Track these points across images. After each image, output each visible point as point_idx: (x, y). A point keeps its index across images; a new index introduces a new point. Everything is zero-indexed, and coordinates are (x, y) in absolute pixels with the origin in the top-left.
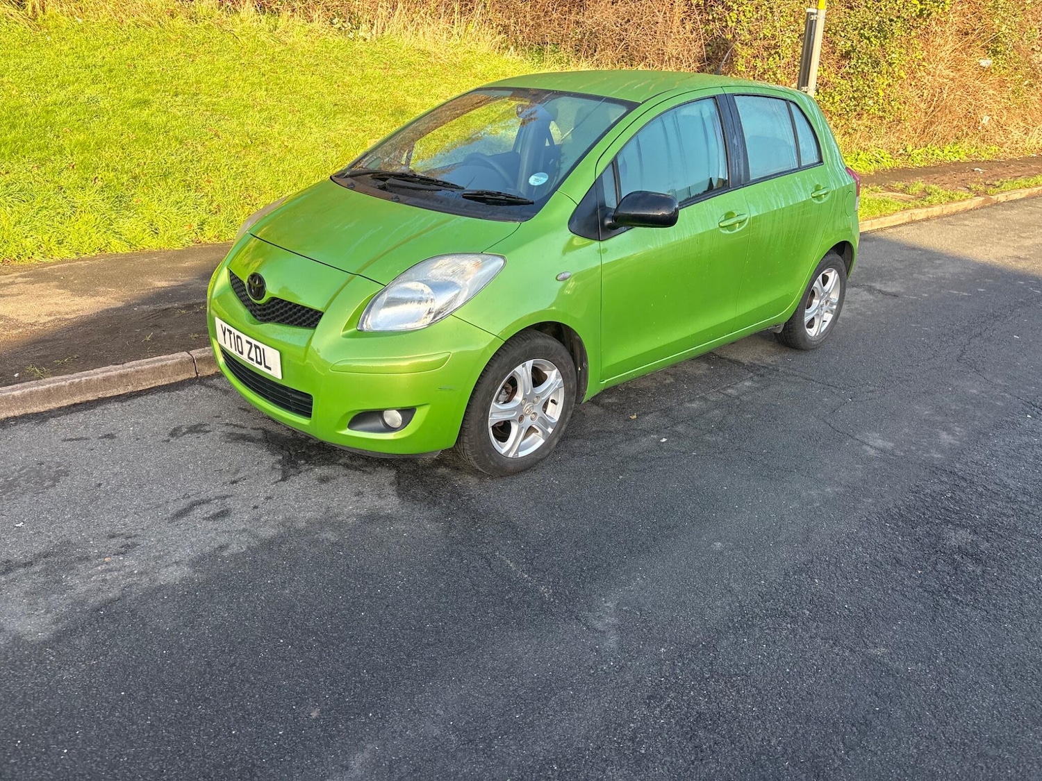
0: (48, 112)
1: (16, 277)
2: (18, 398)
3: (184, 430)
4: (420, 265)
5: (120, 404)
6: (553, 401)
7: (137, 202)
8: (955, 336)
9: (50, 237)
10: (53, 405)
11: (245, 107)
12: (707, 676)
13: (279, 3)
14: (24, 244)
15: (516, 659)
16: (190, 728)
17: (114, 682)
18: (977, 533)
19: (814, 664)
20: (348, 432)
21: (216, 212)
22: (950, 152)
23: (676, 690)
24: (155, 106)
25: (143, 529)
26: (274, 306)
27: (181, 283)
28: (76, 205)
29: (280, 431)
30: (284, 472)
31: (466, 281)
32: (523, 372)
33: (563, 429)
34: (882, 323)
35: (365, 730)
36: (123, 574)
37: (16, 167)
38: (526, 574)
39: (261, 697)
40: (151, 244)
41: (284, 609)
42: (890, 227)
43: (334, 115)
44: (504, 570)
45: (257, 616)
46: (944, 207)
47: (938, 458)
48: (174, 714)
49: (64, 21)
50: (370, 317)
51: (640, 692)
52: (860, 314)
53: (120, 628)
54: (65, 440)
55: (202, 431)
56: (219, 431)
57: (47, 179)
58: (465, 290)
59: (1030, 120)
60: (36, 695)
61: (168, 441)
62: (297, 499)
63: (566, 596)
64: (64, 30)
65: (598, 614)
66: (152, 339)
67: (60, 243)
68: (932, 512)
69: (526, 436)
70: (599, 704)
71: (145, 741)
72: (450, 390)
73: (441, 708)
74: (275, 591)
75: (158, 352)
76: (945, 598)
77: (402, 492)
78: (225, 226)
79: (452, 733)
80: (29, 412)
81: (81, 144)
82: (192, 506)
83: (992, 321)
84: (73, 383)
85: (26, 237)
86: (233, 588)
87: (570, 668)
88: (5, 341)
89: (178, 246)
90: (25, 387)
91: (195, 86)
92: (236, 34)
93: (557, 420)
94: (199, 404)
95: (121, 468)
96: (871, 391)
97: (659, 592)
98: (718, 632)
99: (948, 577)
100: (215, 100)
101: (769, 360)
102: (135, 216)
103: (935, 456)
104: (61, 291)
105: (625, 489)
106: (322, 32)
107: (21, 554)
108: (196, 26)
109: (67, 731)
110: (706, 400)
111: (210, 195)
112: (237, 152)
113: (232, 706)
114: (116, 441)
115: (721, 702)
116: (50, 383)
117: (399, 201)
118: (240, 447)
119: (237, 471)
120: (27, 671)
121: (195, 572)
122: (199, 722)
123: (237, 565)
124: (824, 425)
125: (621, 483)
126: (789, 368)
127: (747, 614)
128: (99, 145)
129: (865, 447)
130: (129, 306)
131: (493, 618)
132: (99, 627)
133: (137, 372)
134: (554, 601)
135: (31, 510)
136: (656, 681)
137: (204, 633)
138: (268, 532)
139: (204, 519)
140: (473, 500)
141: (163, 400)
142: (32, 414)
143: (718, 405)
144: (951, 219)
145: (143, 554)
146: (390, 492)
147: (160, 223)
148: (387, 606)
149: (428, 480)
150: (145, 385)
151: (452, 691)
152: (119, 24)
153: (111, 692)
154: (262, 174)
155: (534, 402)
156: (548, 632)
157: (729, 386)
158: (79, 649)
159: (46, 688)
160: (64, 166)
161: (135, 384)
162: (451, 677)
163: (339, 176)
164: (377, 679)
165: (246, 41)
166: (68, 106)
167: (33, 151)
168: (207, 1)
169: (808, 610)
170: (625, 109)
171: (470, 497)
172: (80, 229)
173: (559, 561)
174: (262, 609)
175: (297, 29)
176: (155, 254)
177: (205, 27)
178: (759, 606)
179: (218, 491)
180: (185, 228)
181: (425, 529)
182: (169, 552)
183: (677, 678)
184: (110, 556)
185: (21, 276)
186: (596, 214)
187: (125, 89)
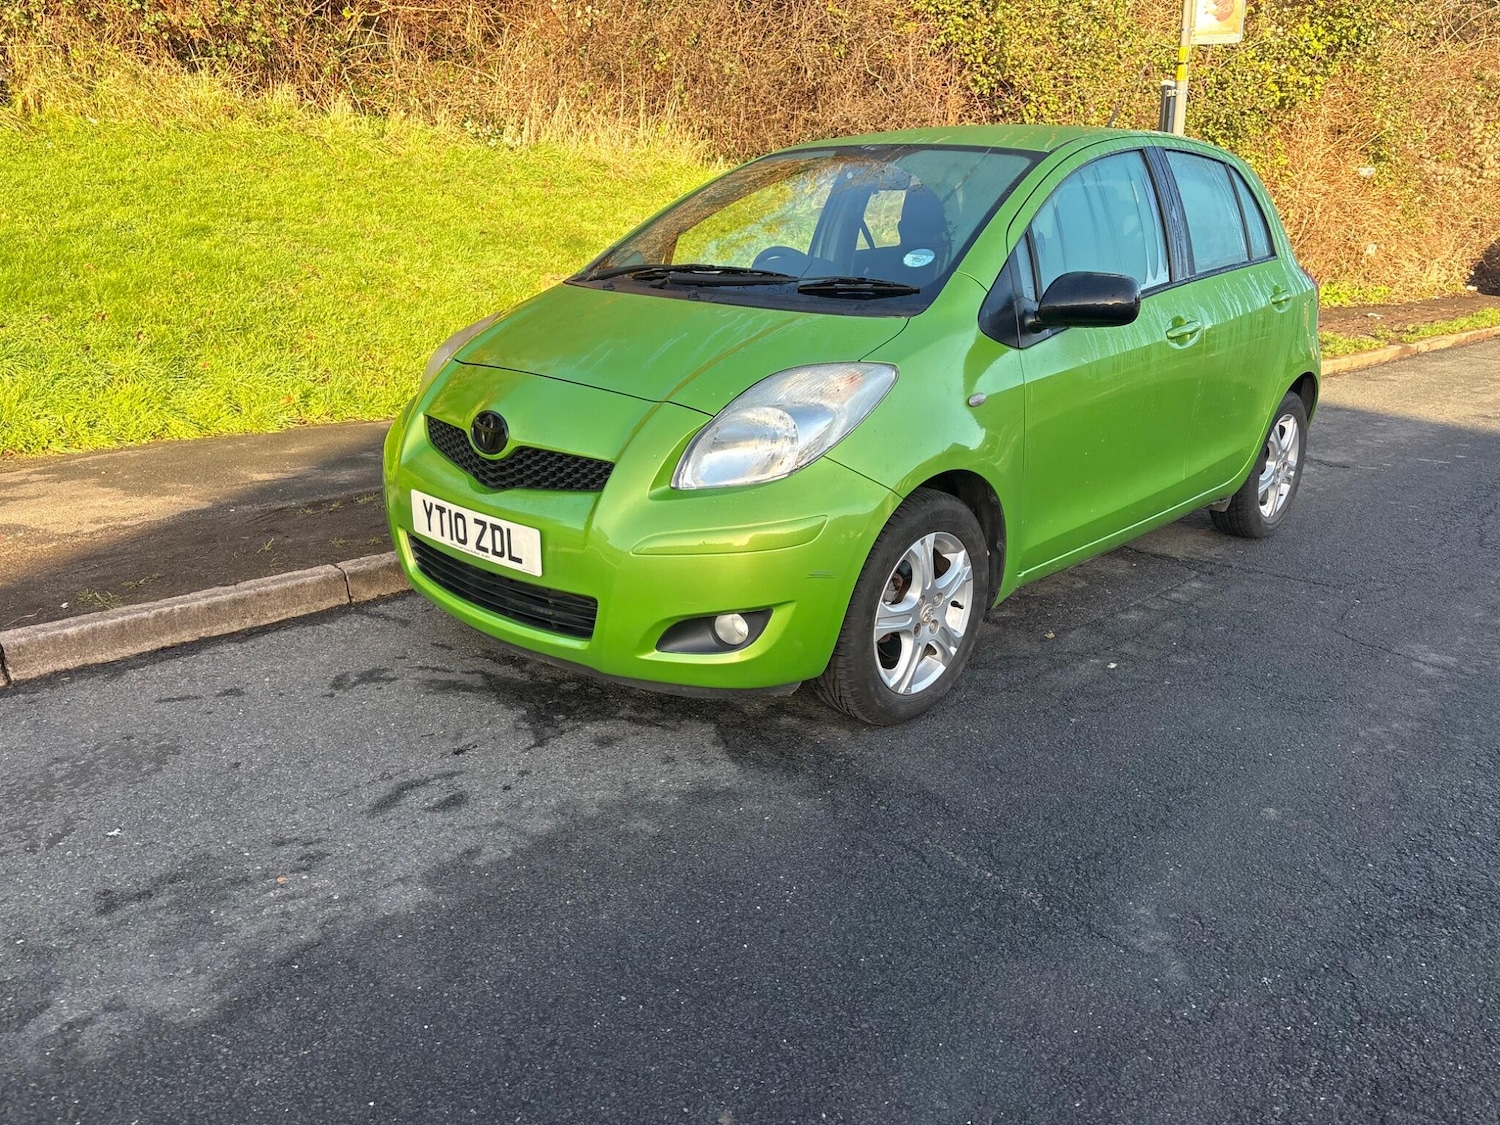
0: (59, 242)
2: (74, 639)
3: (354, 679)
4: (764, 384)
5: (238, 646)
6: (956, 604)
7: (204, 367)
9: (76, 417)
10: (130, 650)
11: (352, 236)
13: (386, 101)
14: (34, 428)
17: (350, 1085)
20: (655, 655)
21: (325, 380)
24: (218, 235)
25: (328, 830)
26: (521, 461)
27: (293, 475)
28: (112, 371)
29: (509, 675)
30: (536, 733)
31: (841, 403)
33: (971, 649)
34: (1347, 501)
36: (316, 902)
37: (15, 317)
38: (989, 871)
39: (621, 1095)
40: (231, 426)
41: (608, 946)
43: (483, 246)
44: (950, 866)
45: (568, 960)
46: (1353, 358)
49: (71, 122)
50: (690, 467)
51: (1263, 1052)
52: (1307, 491)
53: (335, 991)
54: (160, 701)
55: (383, 679)
56: (410, 679)
57: (64, 335)
58: (842, 418)
60: (213, 1118)
61: (332, 695)
62: (570, 771)
63: (1069, 901)
64: (71, 134)
65: (1132, 927)
66: (274, 548)
67: (91, 425)
69: (921, 661)
70: (1204, 1076)
72: (827, 577)
73: (940, 1097)
74: (585, 917)
75: (287, 566)
77: (737, 754)
78: (341, 399)
80: (90, 662)
81: (113, 286)
82: (400, 792)
84: (160, 614)
86: (510, 915)
87: (1129, 1017)
88: (33, 559)
89: (272, 428)
91: (274, 208)
92: (326, 141)
93: (963, 634)
94: (369, 642)
95: (266, 738)
96: (1381, 589)
97: (1215, 889)
98: (1341, 947)
100: (306, 227)
101: (1213, 553)
102: (204, 385)
104: (108, 490)
105: (1088, 737)
106: (450, 137)
107: (128, 879)
108: (267, 130)
110: (1148, 610)
111: (313, 356)
112: (346, 297)
113: (575, 1114)
114: (246, 699)
116: (124, 615)
117: (699, 301)
118: (452, 699)
119: (459, 736)
120: (186, 1076)
121: (438, 893)
123: (505, 878)
124: (1337, 636)
125: (1077, 729)
126: (1245, 563)
127: (1371, 916)
128: (141, 286)
129: (1415, 664)
130: (220, 507)
131: (966, 943)
132: (296, 991)
133: (259, 595)
134: (1052, 910)
135: (128, 809)
136: (1281, 1032)
137: (485, 992)
138: (542, 826)
139: (427, 810)
140: (854, 763)
141: (307, 636)
142: (96, 665)
144: (1366, 373)
145: (341, 867)
146: (717, 756)
147: (243, 397)
148: (783, 931)
149: (770, 735)
150: (272, 617)
151: (946, 1065)
152: (153, 126)
153: (350, 1104)
155: (934, 603)
156: (1066, 960)
157: (1172, 589)
158: (272, 1032)
159: (227, 1103)
160: (88, 316)
161: (255, 616)
162: (935, 1041)
163: (578, 280)
164: (812, 1053)
165: (341, 151)
166: (88, 234)
167: (40, 295)
168: (282, 96)
169: (1462, 905)
170: (1026, 162)
171: (849, 761)
172: (120, 404)
173: (1033, 848)
174: (572, 947)
175: (415, 135)
176: (239, 439)
177: (279, 132)
178: (1383, 903)
179: (436, 766)
180: (281, 402)
181: (796, 809)
182: (383, 864)
183: (1311, 1024)
184: (284, 875)
185: (36, 472)
186: (1013, 307)
187: (171, 212)
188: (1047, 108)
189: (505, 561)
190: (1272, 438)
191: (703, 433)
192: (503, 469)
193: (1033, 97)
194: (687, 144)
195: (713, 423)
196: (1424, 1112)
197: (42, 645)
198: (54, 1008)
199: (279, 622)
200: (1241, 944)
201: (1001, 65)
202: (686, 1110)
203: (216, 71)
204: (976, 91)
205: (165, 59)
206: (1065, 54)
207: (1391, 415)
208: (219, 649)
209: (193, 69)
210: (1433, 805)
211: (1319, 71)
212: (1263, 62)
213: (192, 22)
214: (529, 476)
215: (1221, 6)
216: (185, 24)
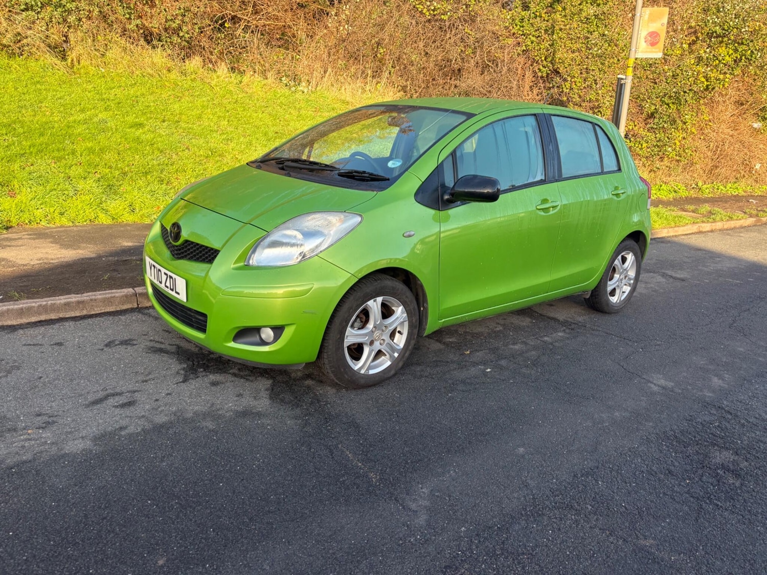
0: (69, 127)
1: (24, 235)
3: (117, 342)
4: (296, 219)
5: (74, 323)
6: (399, 332)
7: (123, 190)
8: (728, 310)
9: (55, 210)
10: (24, 320)
11: (211, 131)
12: (498, 553)
13: (245, 67)
14: (35, 214)
15: (339, 528)
16: (57, 565)
17: (7, 524)
18: (738, 454)
19: (591, 549)
20: (232, 344)
22: (731, 188)
23: (470, 562)
24: (147, 127)
25: (64, 411)
26: (186, 247)
28: (78, 189)
29: (190, 348)
30: (185, 376)
31: (331, 231)
32: (374, 305)
33: (407, 355)
34: (671, 298)
36: (39, 443)
38: (360, 463)
39: (121, 545)
40: (128, 219)
42: (683, 235)
43: (275, 139)
44: (343, 458)
45: (135, 482)
46: (725, 223)
47: (709, 396)
48: (47, 553)
49: (92, 70)
50: (255, 256)
51: (439, 562)
52: (653, 291)
53: (24, 483)
54: (25, 345)
55: (130, 344)
56: (144, 344)
57: (60, 171)
58: (329, 238)
61: (103, 349)
62: (190, 396)
63: (390, 482)
64: (91, 76)
65: (414, 497)
66: (109, 278)
67: (62, 214)
68: (702, 436)
69: (375, 358)
70: (402, 569)
71: (17, 573)
72: (312, 313)
73: (268, 564)
74: (155, 463)
75: (111, 287)
76: (707, 503)
77: (274, 395)
81: (88, 149)
82: (106, 397)
83: (758, 301)
84: (41, 305)
85: (38, 209)
86: (122, 459)
87: (384, 538)
89: (147, 221)
90: (5, 306)
91: (178, 116)
92: (212, 85)
93: (402, 347)
94: (135, 326)
95: (61, 366)
96: (658, 345)
97: (467, 483)
98: (512, 517)
99: (712, 487)
100: (190, 126)
101: (581, 319)
102: (120, 199)
103: (707, 394)
104: (54, 245)
105: (452, 404)
106: (273, 85)
108: (185, 78)
111: (176, 188)
113: (95, 550)
114: (63, 347)
116: (24, 304)
117: (290, 176)
118: (156, 357)
119: (150, 373)
121: (95, 445)
122: (65, 561)
123: (130, 442)
124: (618, 367)
125: (449, 399)
126: (595, 326)
127: (538, 505)
128: (102, 150)
129: (649, 384)
130: (100, 257)
131: (326, 495)
133: (91, 300)
134: (379, 485)
136: (454, 554)
137: (88, 492)
138: (161, 419)
139: (114, 407)
140: (328, 405)
141: (107, 321)
142: (7, 326)
143: (535, 348)
144: (730, 232)
145: (59, 429)
146: (264, 396)
147: (137, 205)
148: (243, 480)
149: (296, 389)
150: (97, 311)
151: (280, 550)
152: (130, 74)
155: (383, 331)
156: (370, 508)
157: (546, 335)
160: (74, 163)
161: (88, 310)
163: (253, 163)
164: (220, 537)
165: (219, 90)
166: (84, 124)
167: (53, 151)
168: (196, 62)
170: (464, 118)
171: (327, 403)
172: (78, 205)
173: (389, 454)
174: (140, 476)
175: (256, 83)
176: (130, 225)
177: (191, 80)
178: (549, 499)
179: (130, 387)
181: (286, 424)
182: (79, 429)
183: (472, 552)
184: (32, 429)
185: (28, 235)
186: (438, 190)
187: (127, 116)
188: (576, 85)
189: (173, 293)
190: (616, 262)
191: (263, 240)
192: (180, 250)
193: (569, 79)
194: (391, 94)
195: (268, 236)
199: (99, 314)
200: (463, 511)
201: (553, 62)
203: (165, 49)
204: (540, 74)
205: (141, 42)
206: (587, 58)
208: (65, 323)
209: (154, 47)
211: (729, 72)
212: (698, 66)
213: (155, 25)
214: (189, 254)
215: (653, 38)
216: (150, 25)
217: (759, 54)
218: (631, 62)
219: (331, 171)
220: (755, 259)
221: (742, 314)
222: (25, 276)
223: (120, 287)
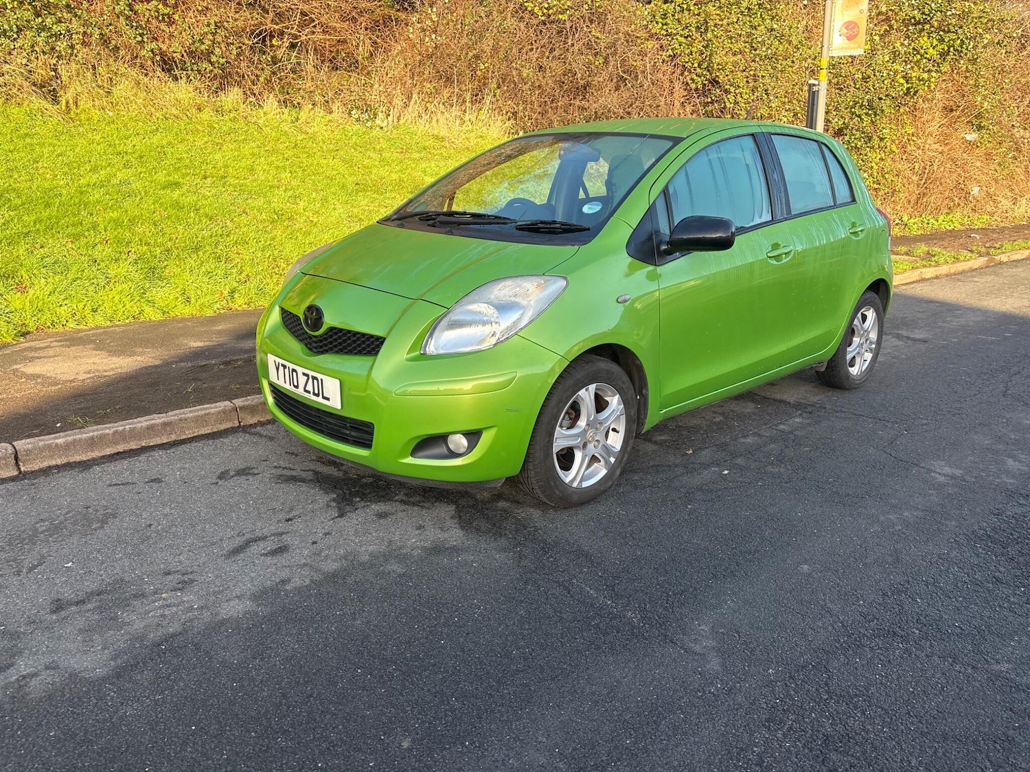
0: (81, 193)
1: (51, 342)
2: (62, 447)
3: (232, 473)
4: (482, 288)
5: (165, 452)
6: (614, 430)
7: (169, 273)
8: (995, 375)
9: (85, 306)
10: (96, 454)
11: (271, 187)
12: (826, 697)
13: (300, 98)
14: (58, 313)
15: (615, 684)
17: (183, 717)
20: (410, 460)
21: (246, 282)
22: (944, 221)
23: (795, 711)
24: (185, 187)
25: (199, 566)
26: (331, 336)
27: (216, 344)
28: (110, 276)
29: (330, 472)
30: (340, 509)
31: (530, 301)
33: (625, 459)
34: (919, 365)
35: (464, 760)
36: (183, 609)
37: (50, 242)
38: (609, 600)
39: (345, 727)
40: (183, 311)
41: (357, 640)
42: (903, 285)
43: (356, 193)
44: (585, 596)
45: (330, 648)
46: (951, 266)
48: (252, 748)
49: (96, 114)
50: (433, 339)
51: (756, 714)
52: (893, 358)
53: (184, 662)
54: (110, 485)
55: (250, 474)
56: (268, 473)
57: (81, 253)
58: (529, 310)
59: (1017, 191)
60: (98, 732)
61: (217, 483)
62: (356, 532)
63: (656, 620)
64: (95, 122)
65: (693, 637)
66: (194, 390)
67: (94, 311)
69: (589, 466)
70: (714, 727)
72: (517, 411)
73: (543, 735)
74: (346, 622)
75: (200, 401)
77: (465, 525)
78: (255, 294)
79: (560, 761)
80: (71, 461)
81: (114, 221)
82: (248, 544)
84: (117, 431)
85: (61, 306)
86: (301, 620)
87: (675, 691)
88: (44, 396)
89: (209, 313)
90: (66, 436)
91: (223, 170)
92: (260, 125)
93: (619, 449)
94: (246, 450)
95: (171, 509)
96: (925, 424)
97: (754, 615)
98: (827, 653)
100: (242, 182)
101: (814, 399)
102: (168, 285)
103: (1007, 481)
104: (98, 352)
105: (697, 517)
106: (341, 121)
107: (72, 592)
108: (222, 118)
109: (135, 768)
110: (760, 436)
111: (239, 266)
112: (264, 227)
113: (314, 738)
114: (163, 484)
115: (847, 723)
116: (93, 431)
117: (451, 234)
118: (292, 488)
119: (291, 509)
120: (87, 708)
121: (259, 605)
122: (280, 755)
123: (302, 597)
124: (885, 455)
125: (690, 513)
126: (836, 406)
127: (853, 634)
128: (132, 221)
129: (933, 474)
130: (167, 364)
131: (583, 644)
132: (162, 661)
133: (181, 420)
134: (644, 625)
135: (79, 551)
136: (772, 703)
137: (275, 665)
138: (331, 566)
139: (262, 555)
140: (540, 531)
141: (208, 447)
142: (75, 462)
143: (773, 440)
144: (959, 277)
145: (202, 589)
146: (452, 525)
148: (468, 634)
149: (490, 514)
150: (189, 434)
151: (551, 717)
152: (148, 117)
153: (181, 727)
154: (289, 246)
155: (597, 429)
156: (645, 656)
157: (780, 423)
158: (142, 684)
159: (108, 724)
160: (97, 240)
161: (178, 433)
162: (548, 703)
163: (386, 220)
164: (469, 707)
165: (269, 131)
166: (101, 188)
167: (67, 227)
168: (233, 96)
169: (917, 629)
170: (670, 144)
171: (536, 530)
172: (114, 297)
173: (641, 587)
174: (334, 639)
175: (318, 119)
176: (187, 320)
177: (230, 120)
178: (863, 626)
179: (273, 529)
180: (216, 296)
181: (495, 559)
182: (229, 587)
183: (793, 699)
184: (166, 592)
185: (56, 341)
186: (652, 239)
187: (156, 173)
188: (741, 97)
189: (320, 399)
190: (856, 322)
191: (442, 320)
192: (321, 341)
193: (732, 90)
194: (499, 123)
195: (448, 313)
196: (852, 756)
197: (41, 450)
198: (15, 667)
199: (193, 437)
200: (761, 649)
201: (710, 69)
202: (382, 737)
203: (191, 80)
204: (693, 86)
205: (158, 72)
206: (754, 61)
207: (968, 306)
208: (153, 453)
209: (176, 79)
210: (915, 566)
211: (934, 69)
212: (895, 64)
213: (175, 49)
214: (336, 346)
215: (851, 30)
216: (171, 50)
217: (972, 44)
218: (824, 63)
219: (504, 223)
220: (1004, 309)
221: (1013, 378)
222: (80, 396)
223: (212, 400)
